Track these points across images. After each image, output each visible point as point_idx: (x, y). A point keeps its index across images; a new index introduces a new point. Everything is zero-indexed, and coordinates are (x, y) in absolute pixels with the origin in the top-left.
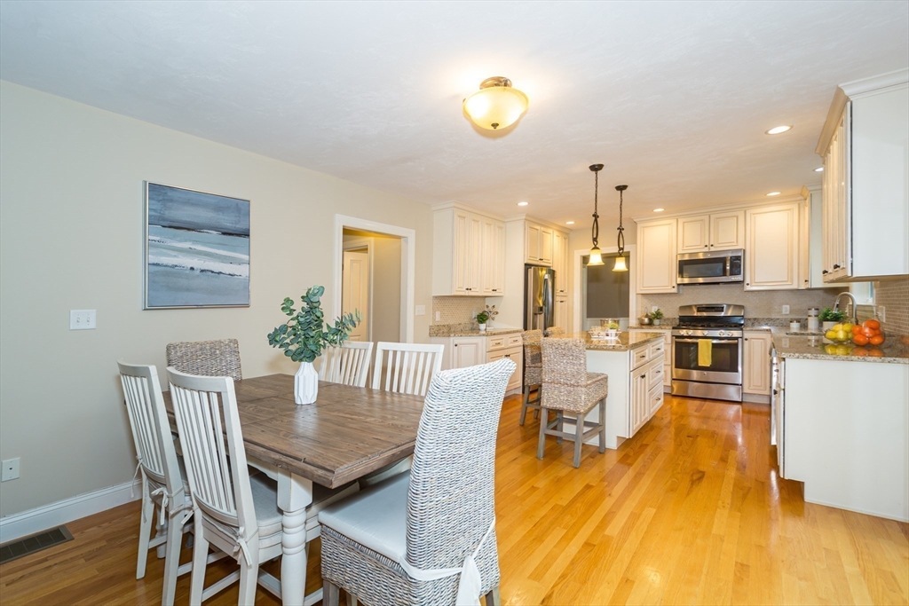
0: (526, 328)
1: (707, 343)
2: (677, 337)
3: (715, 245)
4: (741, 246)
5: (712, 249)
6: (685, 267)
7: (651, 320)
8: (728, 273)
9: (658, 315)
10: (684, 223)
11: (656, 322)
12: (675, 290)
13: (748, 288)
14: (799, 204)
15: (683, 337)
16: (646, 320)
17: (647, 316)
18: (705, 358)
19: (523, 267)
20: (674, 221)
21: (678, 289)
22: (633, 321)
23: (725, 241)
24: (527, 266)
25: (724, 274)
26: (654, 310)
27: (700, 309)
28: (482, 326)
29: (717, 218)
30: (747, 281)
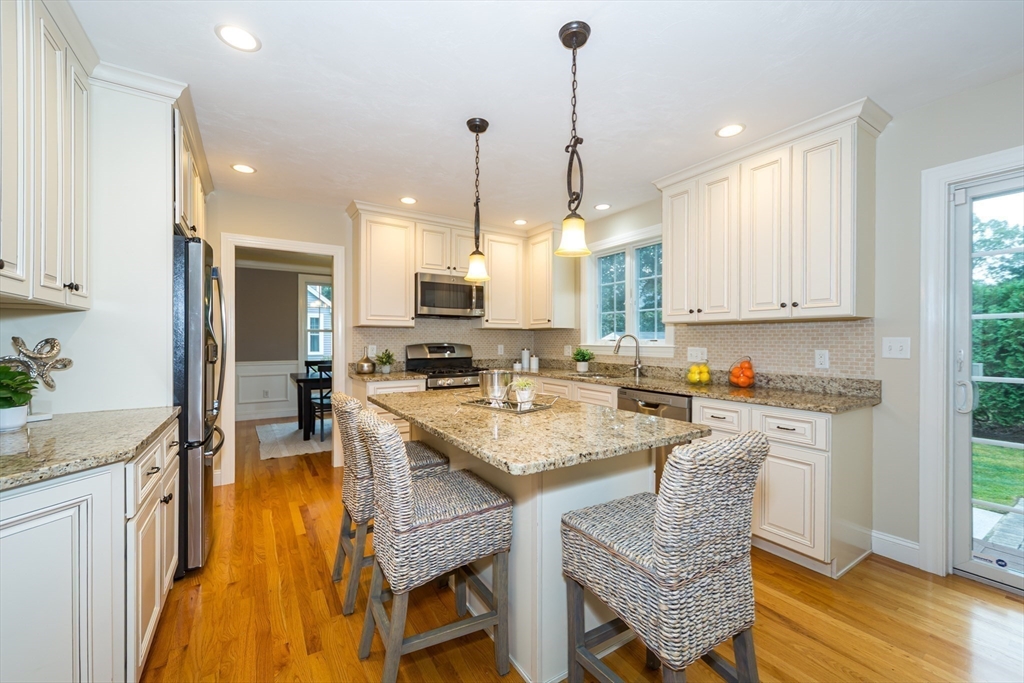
5: (454, 273)
7: (375, 367)
8: (474, 305)
9: (387, 359)
10: (423, 230)
11: (386, 369)
13: (486, 325)
16: (366, 367)
17: (367, 360)
20: (411, 226)
21: (414, 323)
25: (470, 307)
27: (433, 348)
29: (458, 235)
30: (486, 317)
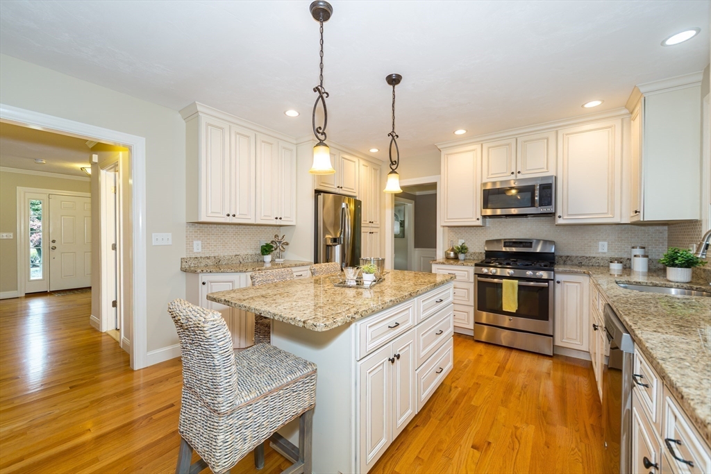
0: (316, 261)
1: (513, 285)
2: (480, 275)
3: (523, 172)
4: (552, 173)
5: (520, 176)
6: (491, 197)
7: (457, 255)
8: (537, 204)
9: (463, 249)
10: (489, 148)
11: (461, 256)
12: (479, 223)
13: (560, 221)
14: (622, 120)
15: (486, 276)
16: (452, 254)
17: (453, 250)
18: (510, 302)
19: (313, 193)
20: (478, 147)
21: (484, 222)
22: (440, 255)
23: (534, 168)
24: (318, 192)
25: (533, 205)
26: (459, 243)
27: (508, 243)
28: (268, 258)
29: (525, 142)
30: (559, 213)
